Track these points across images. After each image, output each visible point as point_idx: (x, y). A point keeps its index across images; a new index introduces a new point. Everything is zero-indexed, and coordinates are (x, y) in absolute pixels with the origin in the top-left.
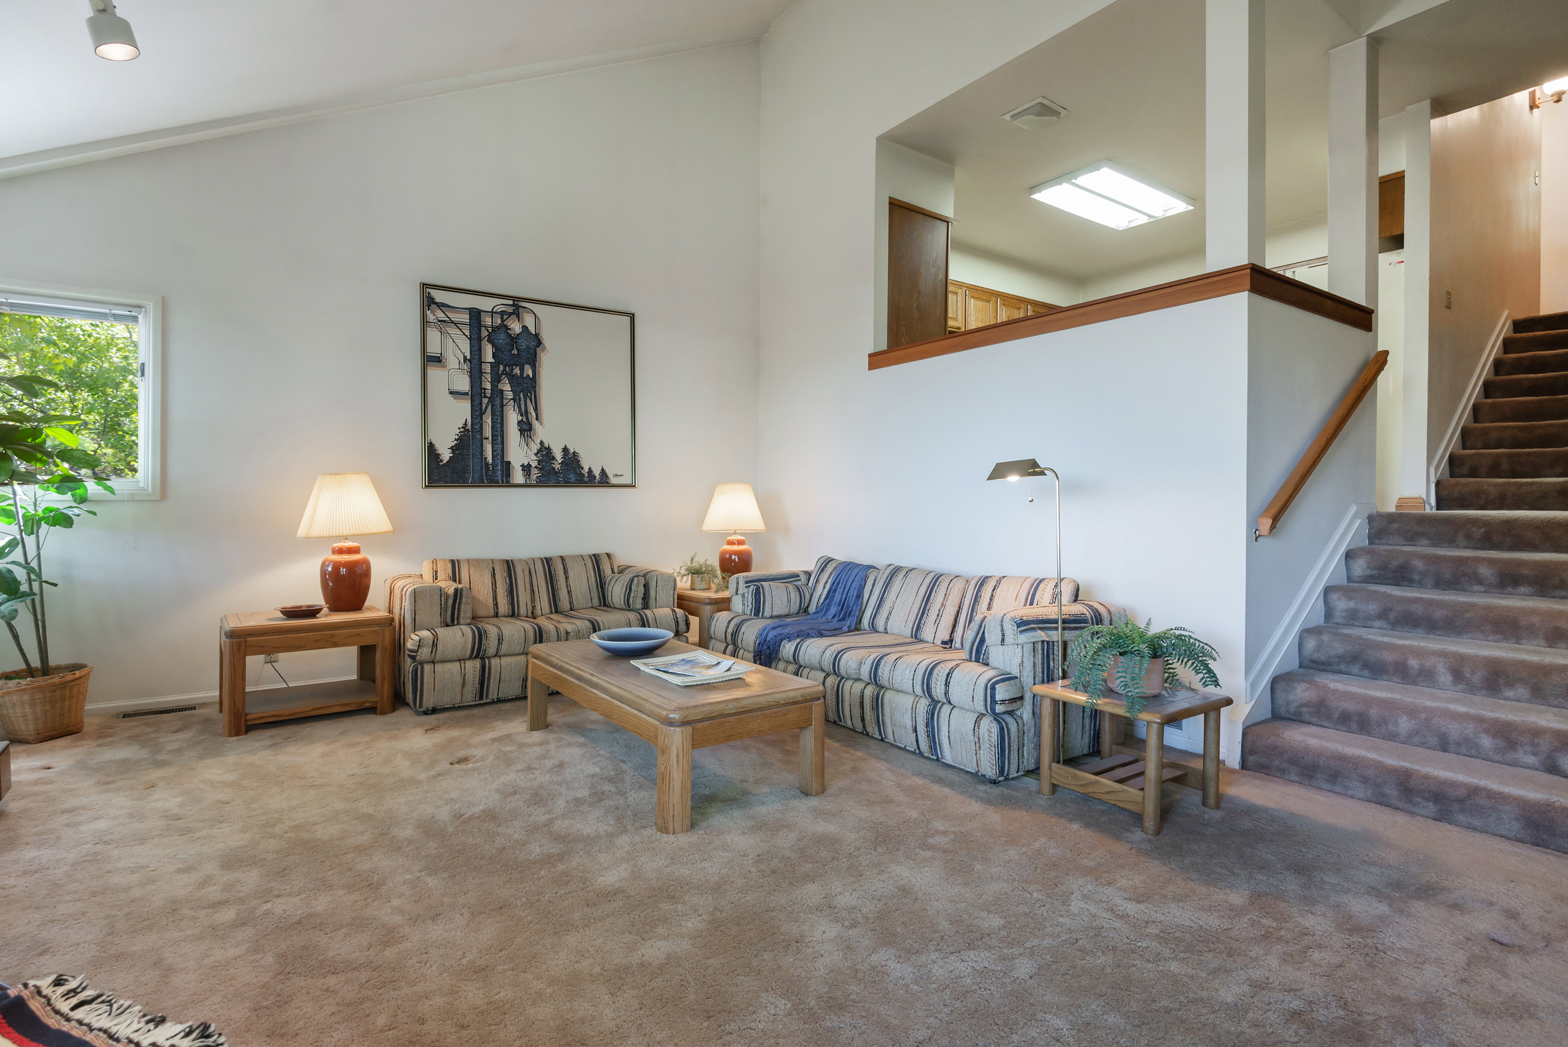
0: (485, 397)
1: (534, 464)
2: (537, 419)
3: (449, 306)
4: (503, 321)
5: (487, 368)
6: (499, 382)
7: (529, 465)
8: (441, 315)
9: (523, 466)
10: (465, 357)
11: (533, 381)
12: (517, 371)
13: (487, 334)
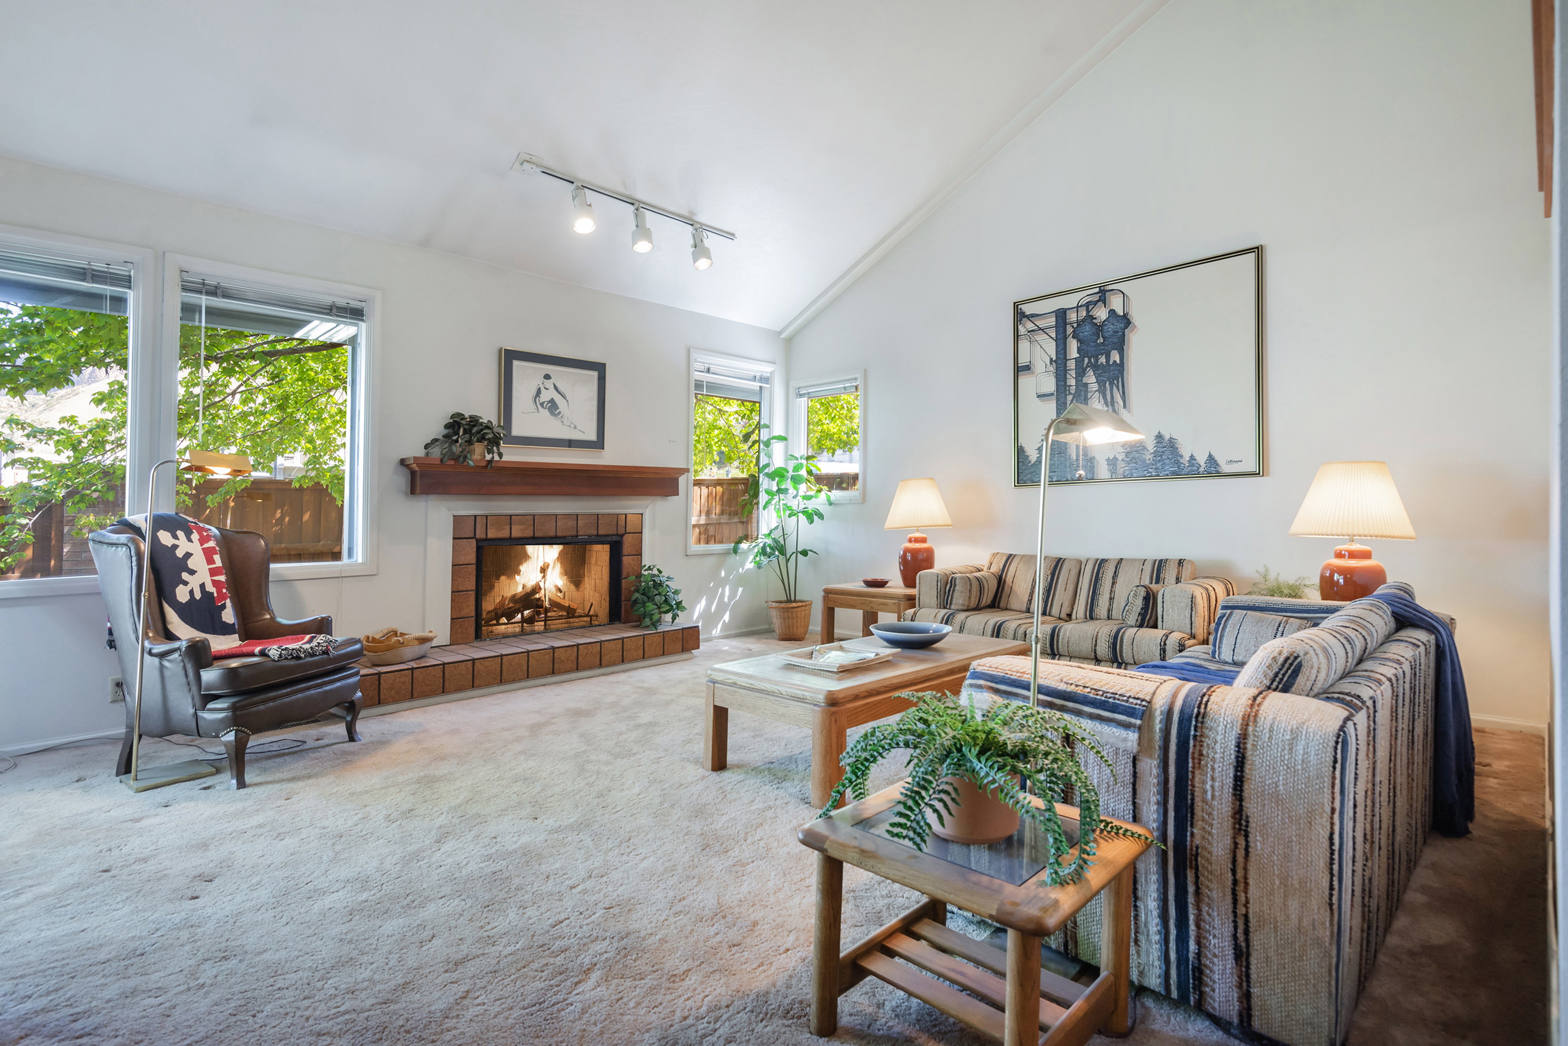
0: (1070, 394)
1: (1121, 457)
2: (1125, 407)
3: (1037, 315)
4: (1088, 311)
5: (1072, 365)
6: (1083, 377)
7: (1115, 458)
8: (1030, 326)
9: (1108, 460)
10: (1051, 359)
11: (1121, 367)
12: (1103, 360)
13: (1072, 330)
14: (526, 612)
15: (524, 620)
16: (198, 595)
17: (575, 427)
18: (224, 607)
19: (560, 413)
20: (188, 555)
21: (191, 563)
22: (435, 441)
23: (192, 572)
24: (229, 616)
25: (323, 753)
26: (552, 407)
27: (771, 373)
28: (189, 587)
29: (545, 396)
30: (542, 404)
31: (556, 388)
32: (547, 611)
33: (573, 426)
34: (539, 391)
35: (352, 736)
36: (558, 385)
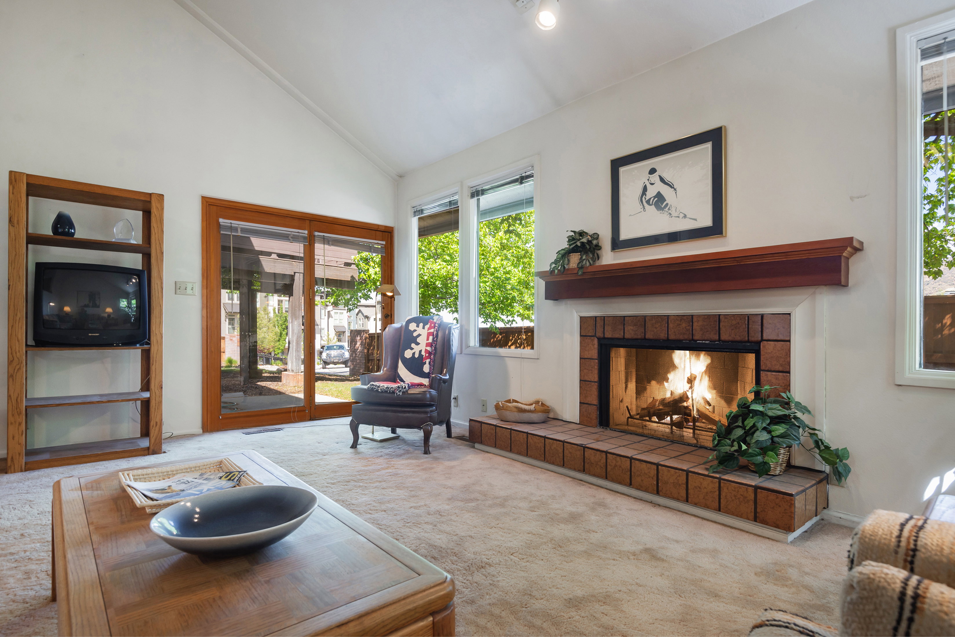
14: (675, 417)
15: (672, 423)
16: (417, 356)
17: (685, 216)
18: (425, 363)
19: (667, 204)
20: (419, 335)
21: (419, 340)
23: (417, 344)
24: (426, 369)
26: (659, 201)
28: (413, 351)
29: (651, 193)
30: (648, 202)
31: (662, 180)
32: (695, 420)
33: (682, 215)
34: (645, 189)
35: (426, 450)
36: (665, 176)
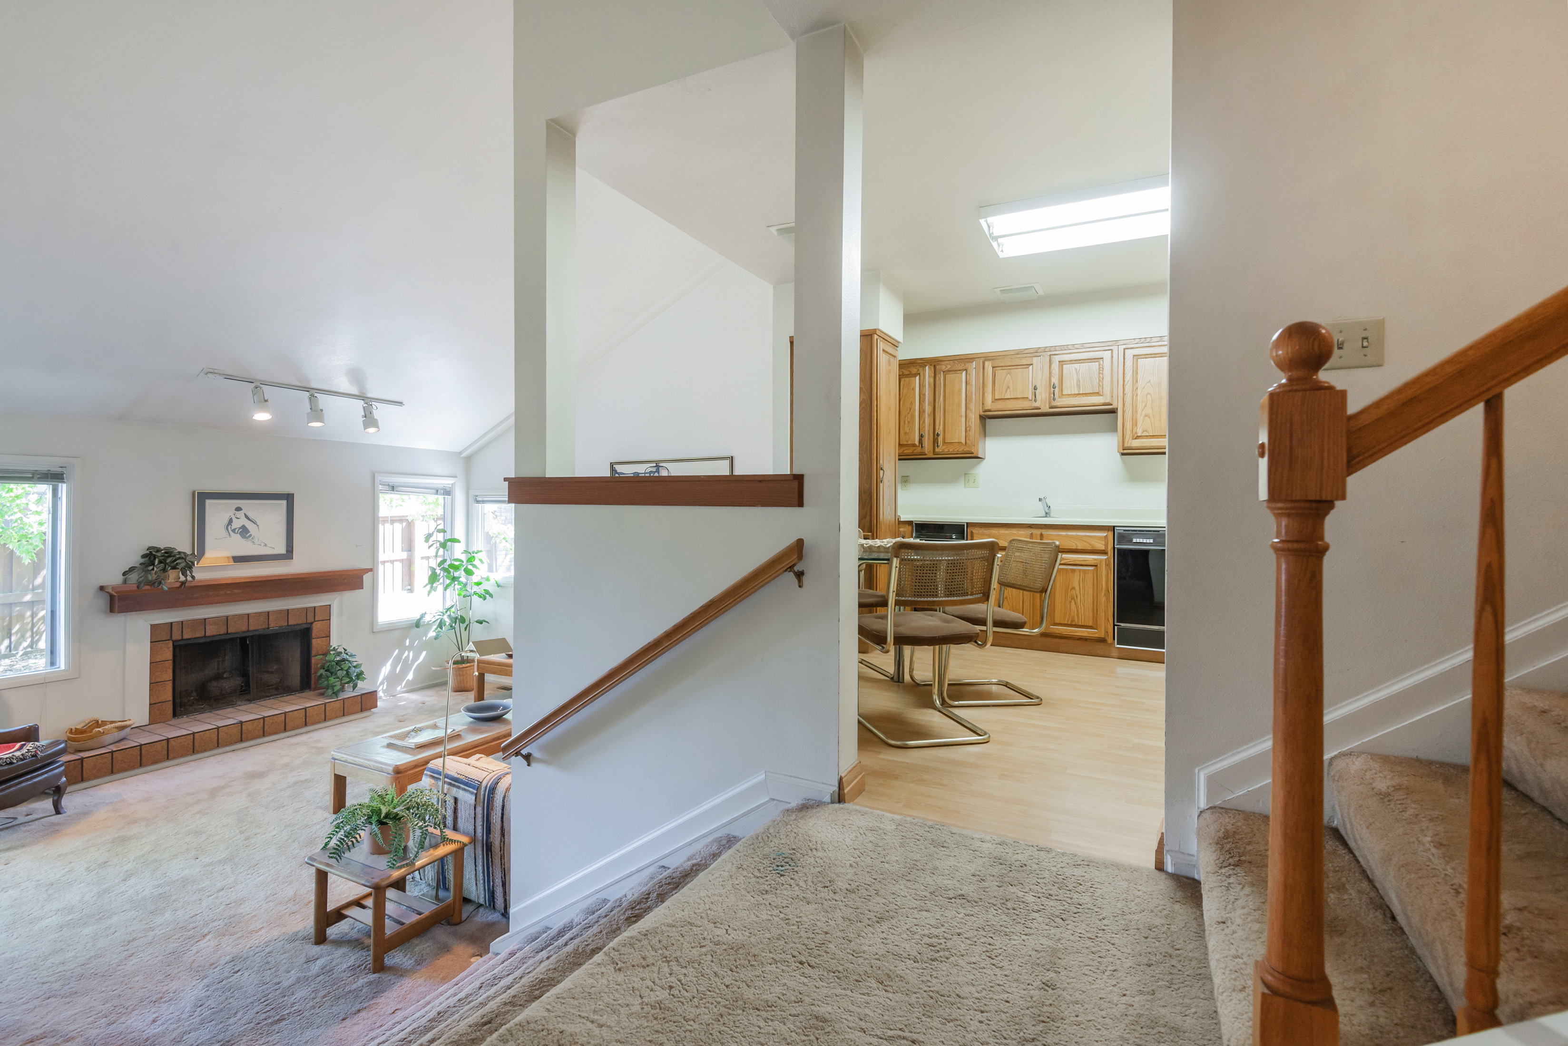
17: (266, 545)
19: (251, 535)
22: (132, 569)
25: (34, 826)
26: (244, 532)
27: (452, 484)
29: (236, 524)
30: (234, 531)
31: (246, 517)
33: (263, 544)
34: (231, 521)
35: (58, 810)
36: (249, 514)
